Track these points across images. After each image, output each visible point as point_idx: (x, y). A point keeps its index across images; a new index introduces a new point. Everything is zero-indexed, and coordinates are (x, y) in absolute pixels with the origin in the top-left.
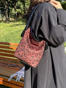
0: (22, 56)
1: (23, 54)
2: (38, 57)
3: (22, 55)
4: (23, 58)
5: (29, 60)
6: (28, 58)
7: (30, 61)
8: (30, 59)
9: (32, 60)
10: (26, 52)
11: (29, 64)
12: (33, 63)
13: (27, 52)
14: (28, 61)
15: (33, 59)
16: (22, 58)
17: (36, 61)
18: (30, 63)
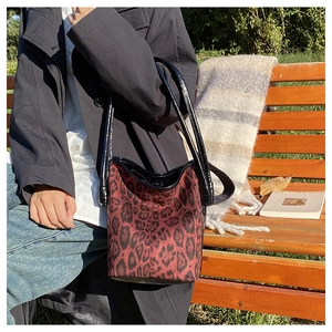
0: (135, 264)
1: (131, 255)
2: (188, 239)
3: (132, 259)
4: (140, 268)
5: (163, 266)
6: (154, 259)
7: (167, 265)
8: (163, 261)
9: (173, 259)
10: (138, 244)
11: (170, 277)
12: (180, 270)
13: (143, 242)
14: (159, 269)
15: (174, 254)
16: (135, 270)
17: (187, 258)
18: (170, 273)
